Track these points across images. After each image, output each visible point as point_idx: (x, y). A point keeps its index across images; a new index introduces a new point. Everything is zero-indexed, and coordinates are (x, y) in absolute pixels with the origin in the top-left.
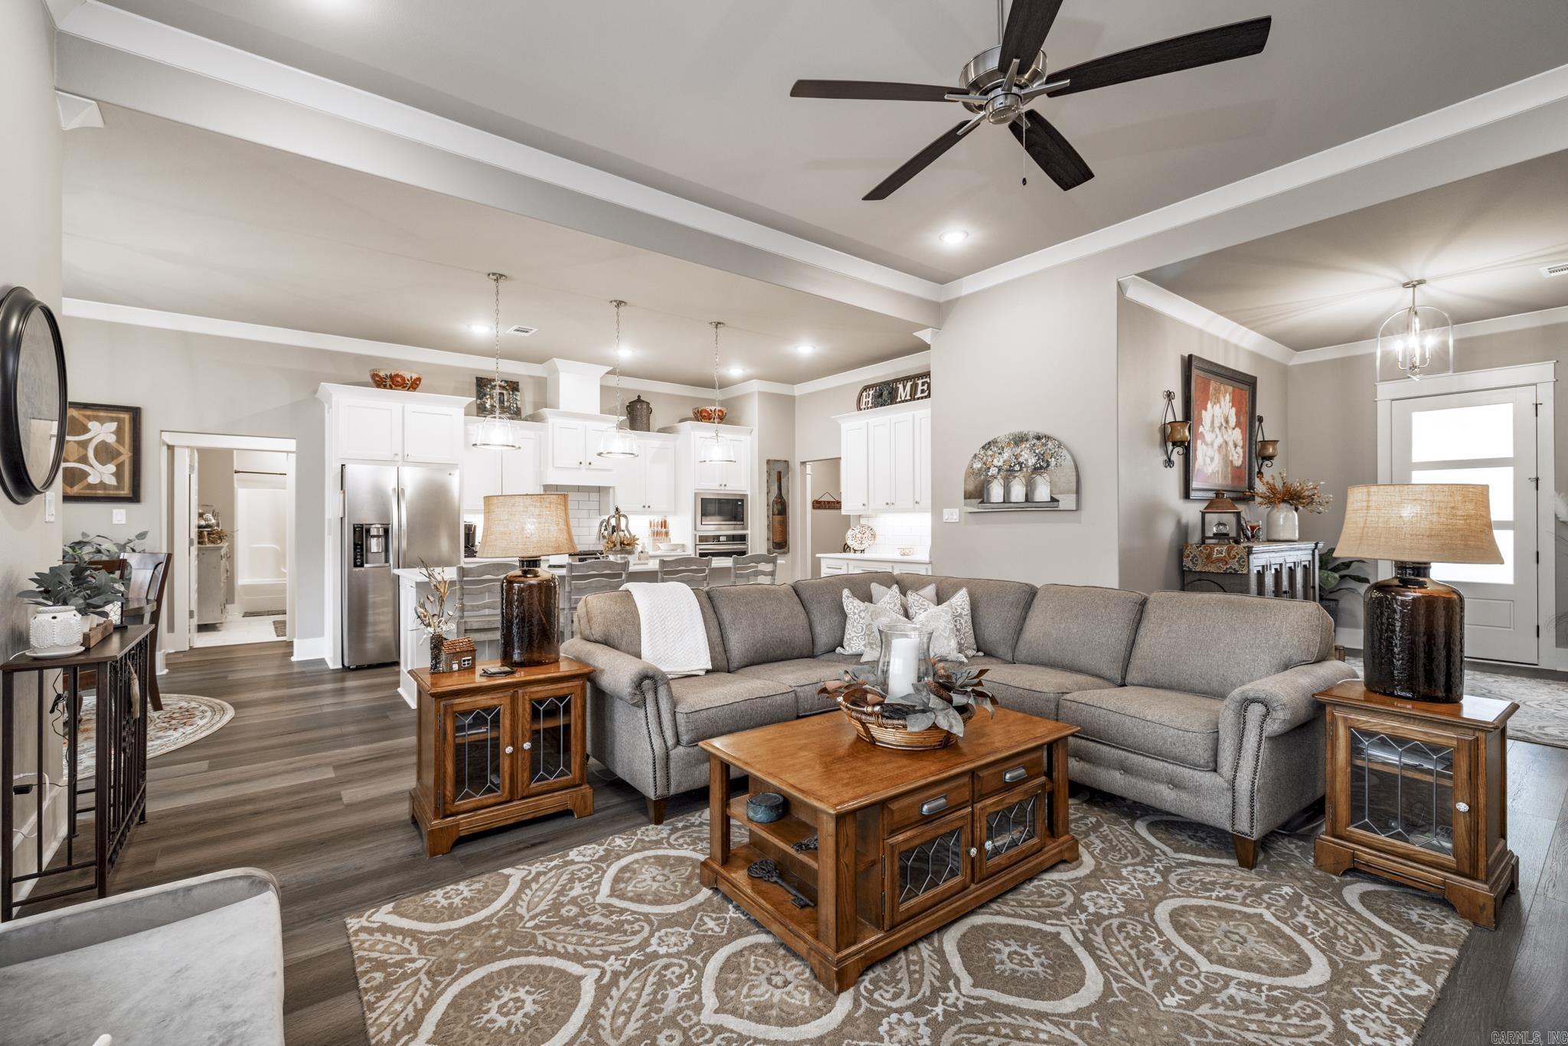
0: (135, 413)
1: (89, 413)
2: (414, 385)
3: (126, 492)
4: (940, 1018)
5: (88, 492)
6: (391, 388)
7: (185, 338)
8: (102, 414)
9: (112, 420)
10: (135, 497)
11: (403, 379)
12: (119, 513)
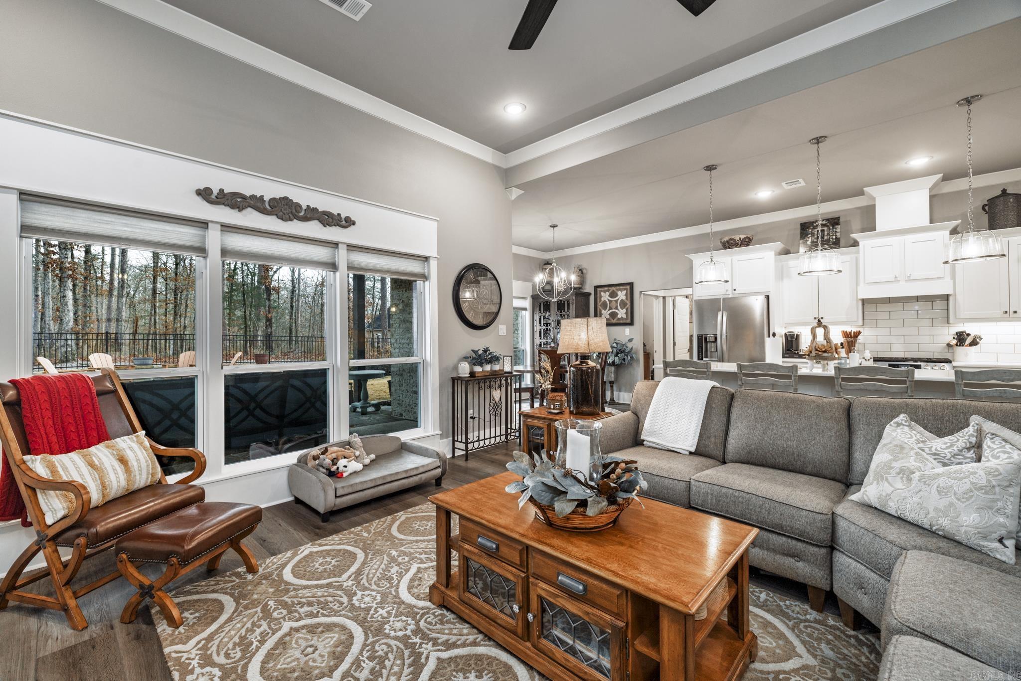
0: (631, 285)
1: (618, 288)
2: (747, 242)
3: (629, 321)
4: (410, 641)
5: (618, 322)
6: (729, 248)
7: (647, 246)
8: (621, 287)
9: (624, 289)
10: (631, 323)
11: (735, 240)
12: (627, 331)
